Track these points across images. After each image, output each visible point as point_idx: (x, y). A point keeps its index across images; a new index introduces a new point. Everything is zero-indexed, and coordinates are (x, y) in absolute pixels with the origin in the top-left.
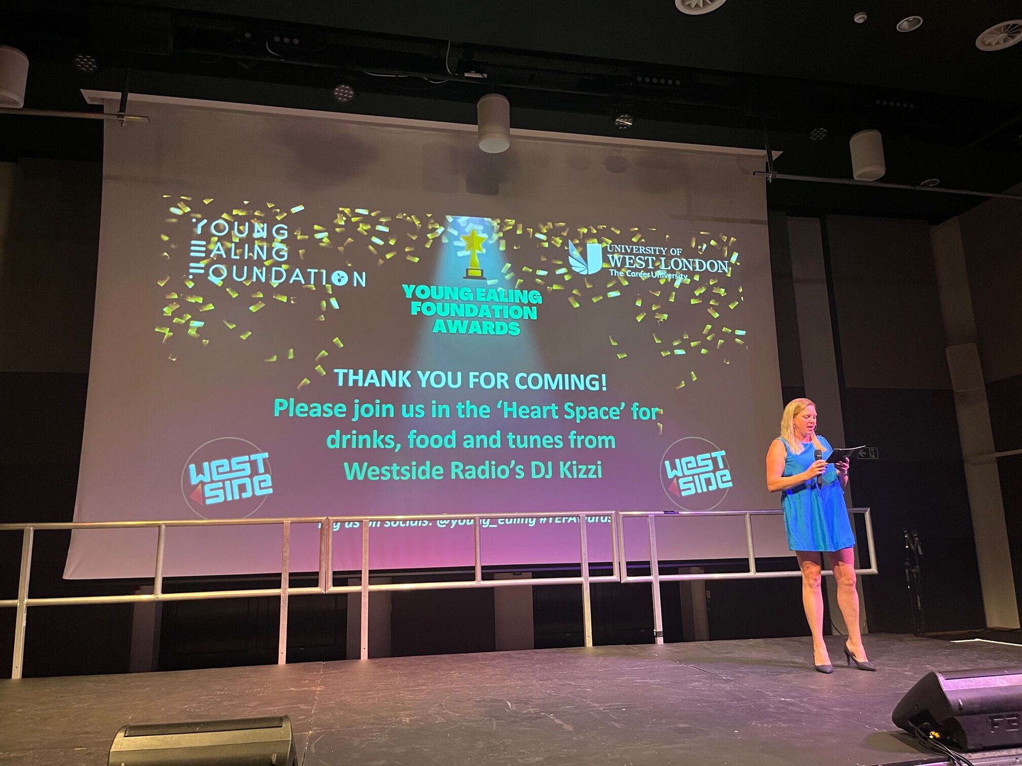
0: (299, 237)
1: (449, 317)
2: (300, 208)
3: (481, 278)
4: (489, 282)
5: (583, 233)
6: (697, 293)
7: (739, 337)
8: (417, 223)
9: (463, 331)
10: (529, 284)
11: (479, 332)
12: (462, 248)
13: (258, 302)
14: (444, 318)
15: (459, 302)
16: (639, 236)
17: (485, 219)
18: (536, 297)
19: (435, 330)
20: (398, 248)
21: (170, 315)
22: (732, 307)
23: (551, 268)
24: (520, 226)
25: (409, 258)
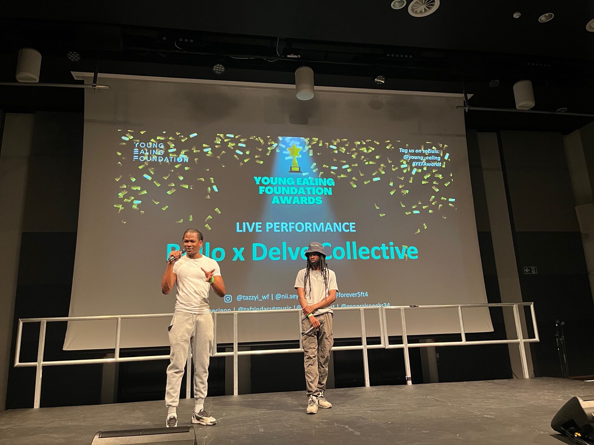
0: (194, 151)
1: (281, 195)
2: (195, 134)
3: (299, 172)
4: (304, 174)
5: (358, 144)
6: (426, 177)
7: (451, 202)
8: (262, 141)
9: (289, 202)
10: (327, 175)
11: (299, 203)
12: (288, 155)
13: (172, 189)
14: (278, 196)
15: (287, 186)
16: (391, 145)
17: (301, 138)
18: (331, 182)
19: (273, 202)
20: (251, 156)
21: (122, 197)
22: (446, 185)
23: (340, 165)
24: (321, 141)
25: (258, 161)
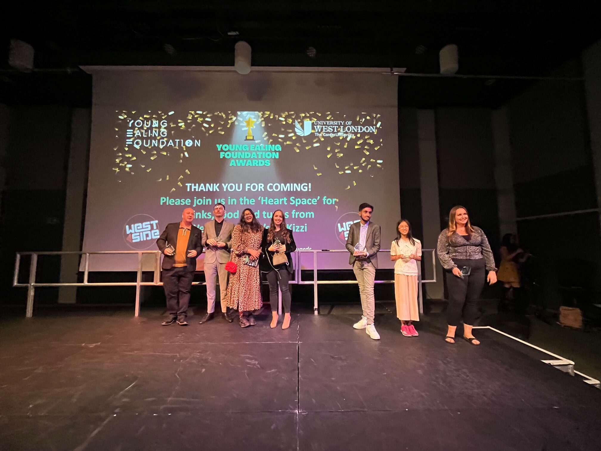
0: (172, 126)
1: (237, 158)
2: (172, 113)
3: (253, 140)
4: (256, 142)
5: (303, 116)
6: (358, 143)
7: (379, 164)
8: (224, 116)
9: (243, 165)
10: (275, 141)
11: (251, 165)
12: (244, 127)
13: (154, 156)
14: (235, 159)
15: (242, 151)
16: (330, 116)
17: (256, 112)
18: (279, 148)
19: (231, 165)
20: (215, 128)
21: (118, 162)
22: (376, 149)
23: (286, 133)
24: (272, 114)
25: (220, 132)
